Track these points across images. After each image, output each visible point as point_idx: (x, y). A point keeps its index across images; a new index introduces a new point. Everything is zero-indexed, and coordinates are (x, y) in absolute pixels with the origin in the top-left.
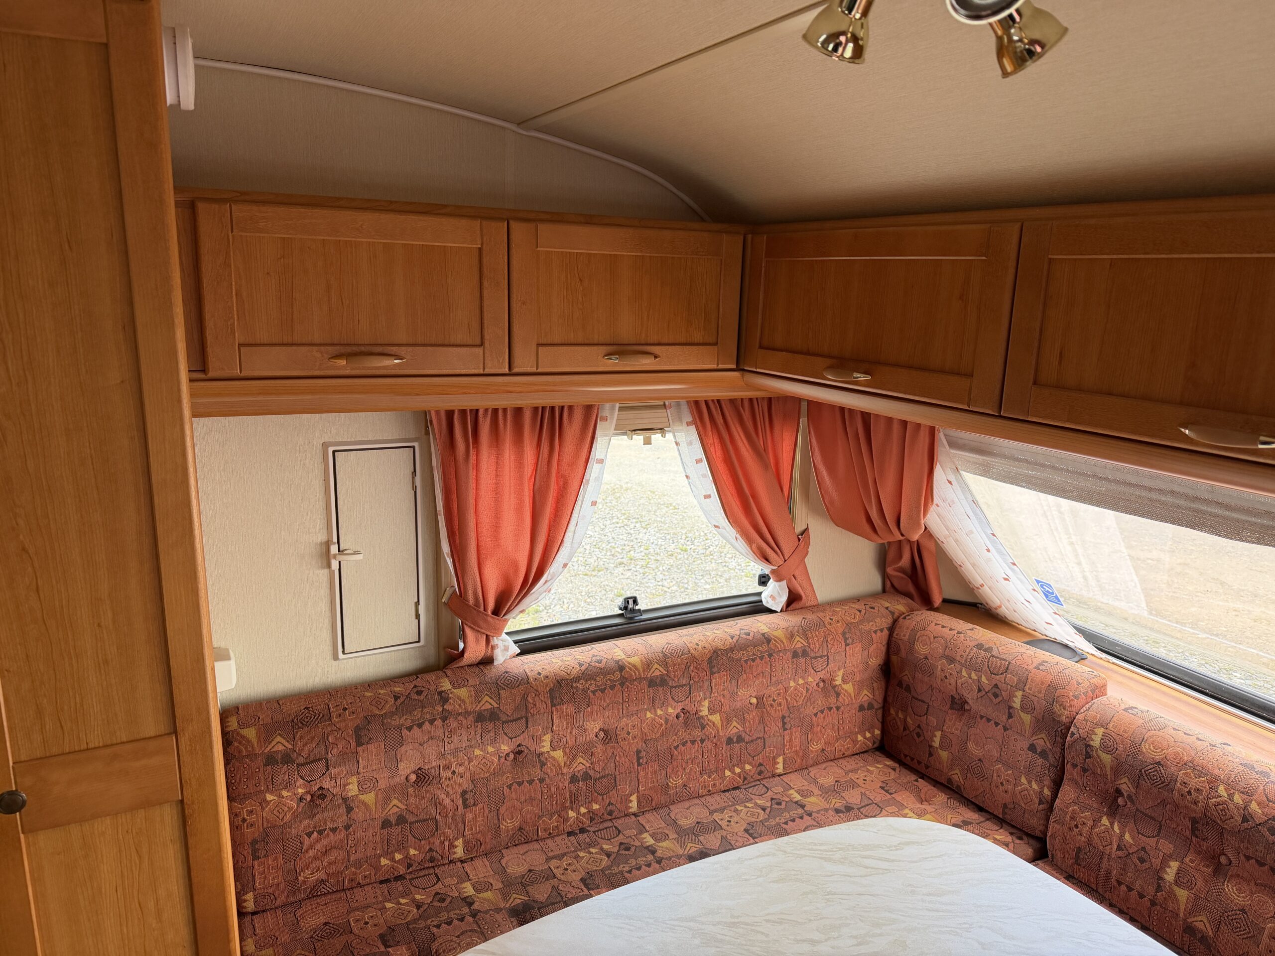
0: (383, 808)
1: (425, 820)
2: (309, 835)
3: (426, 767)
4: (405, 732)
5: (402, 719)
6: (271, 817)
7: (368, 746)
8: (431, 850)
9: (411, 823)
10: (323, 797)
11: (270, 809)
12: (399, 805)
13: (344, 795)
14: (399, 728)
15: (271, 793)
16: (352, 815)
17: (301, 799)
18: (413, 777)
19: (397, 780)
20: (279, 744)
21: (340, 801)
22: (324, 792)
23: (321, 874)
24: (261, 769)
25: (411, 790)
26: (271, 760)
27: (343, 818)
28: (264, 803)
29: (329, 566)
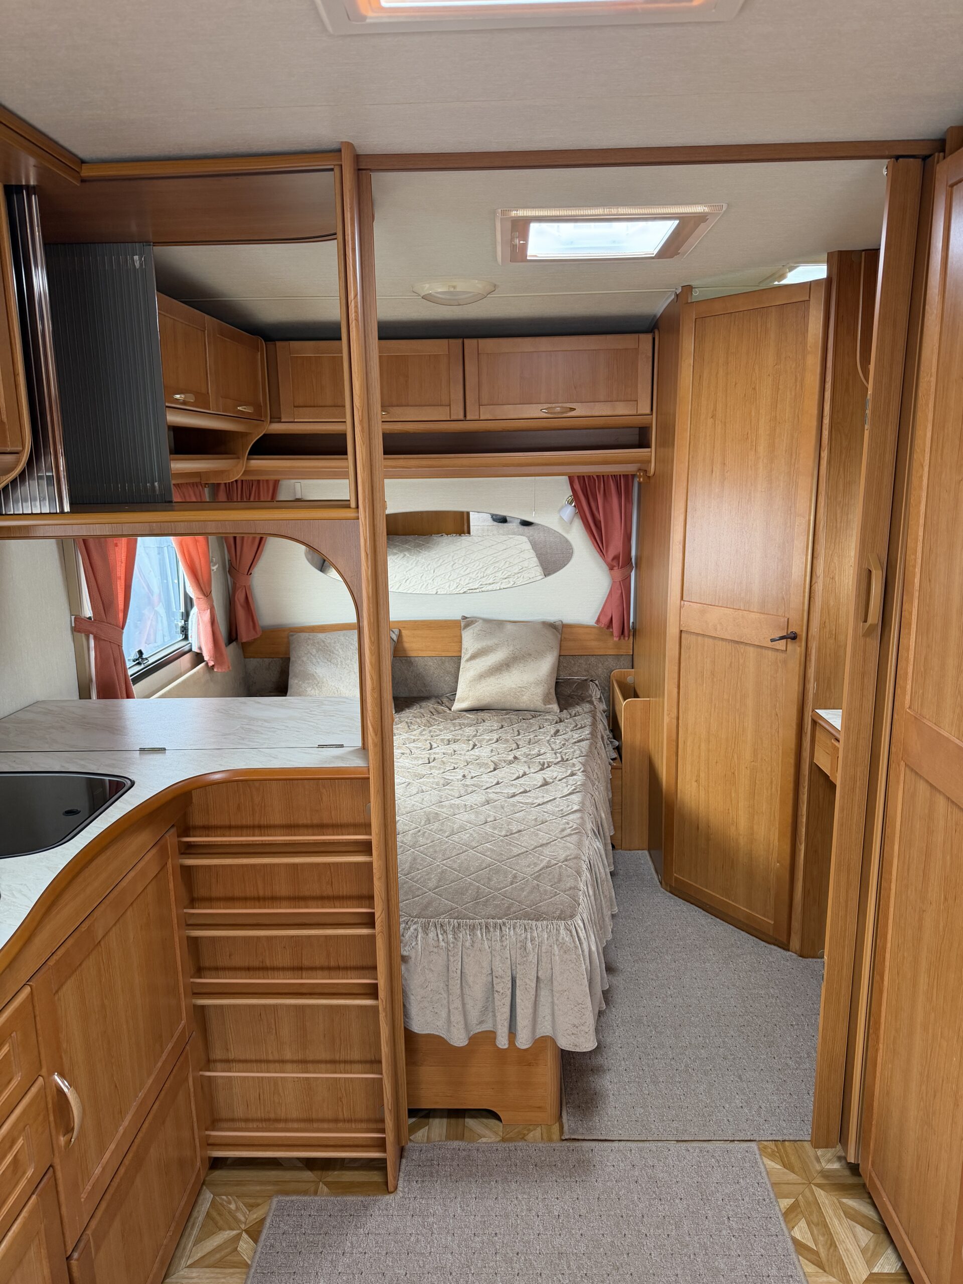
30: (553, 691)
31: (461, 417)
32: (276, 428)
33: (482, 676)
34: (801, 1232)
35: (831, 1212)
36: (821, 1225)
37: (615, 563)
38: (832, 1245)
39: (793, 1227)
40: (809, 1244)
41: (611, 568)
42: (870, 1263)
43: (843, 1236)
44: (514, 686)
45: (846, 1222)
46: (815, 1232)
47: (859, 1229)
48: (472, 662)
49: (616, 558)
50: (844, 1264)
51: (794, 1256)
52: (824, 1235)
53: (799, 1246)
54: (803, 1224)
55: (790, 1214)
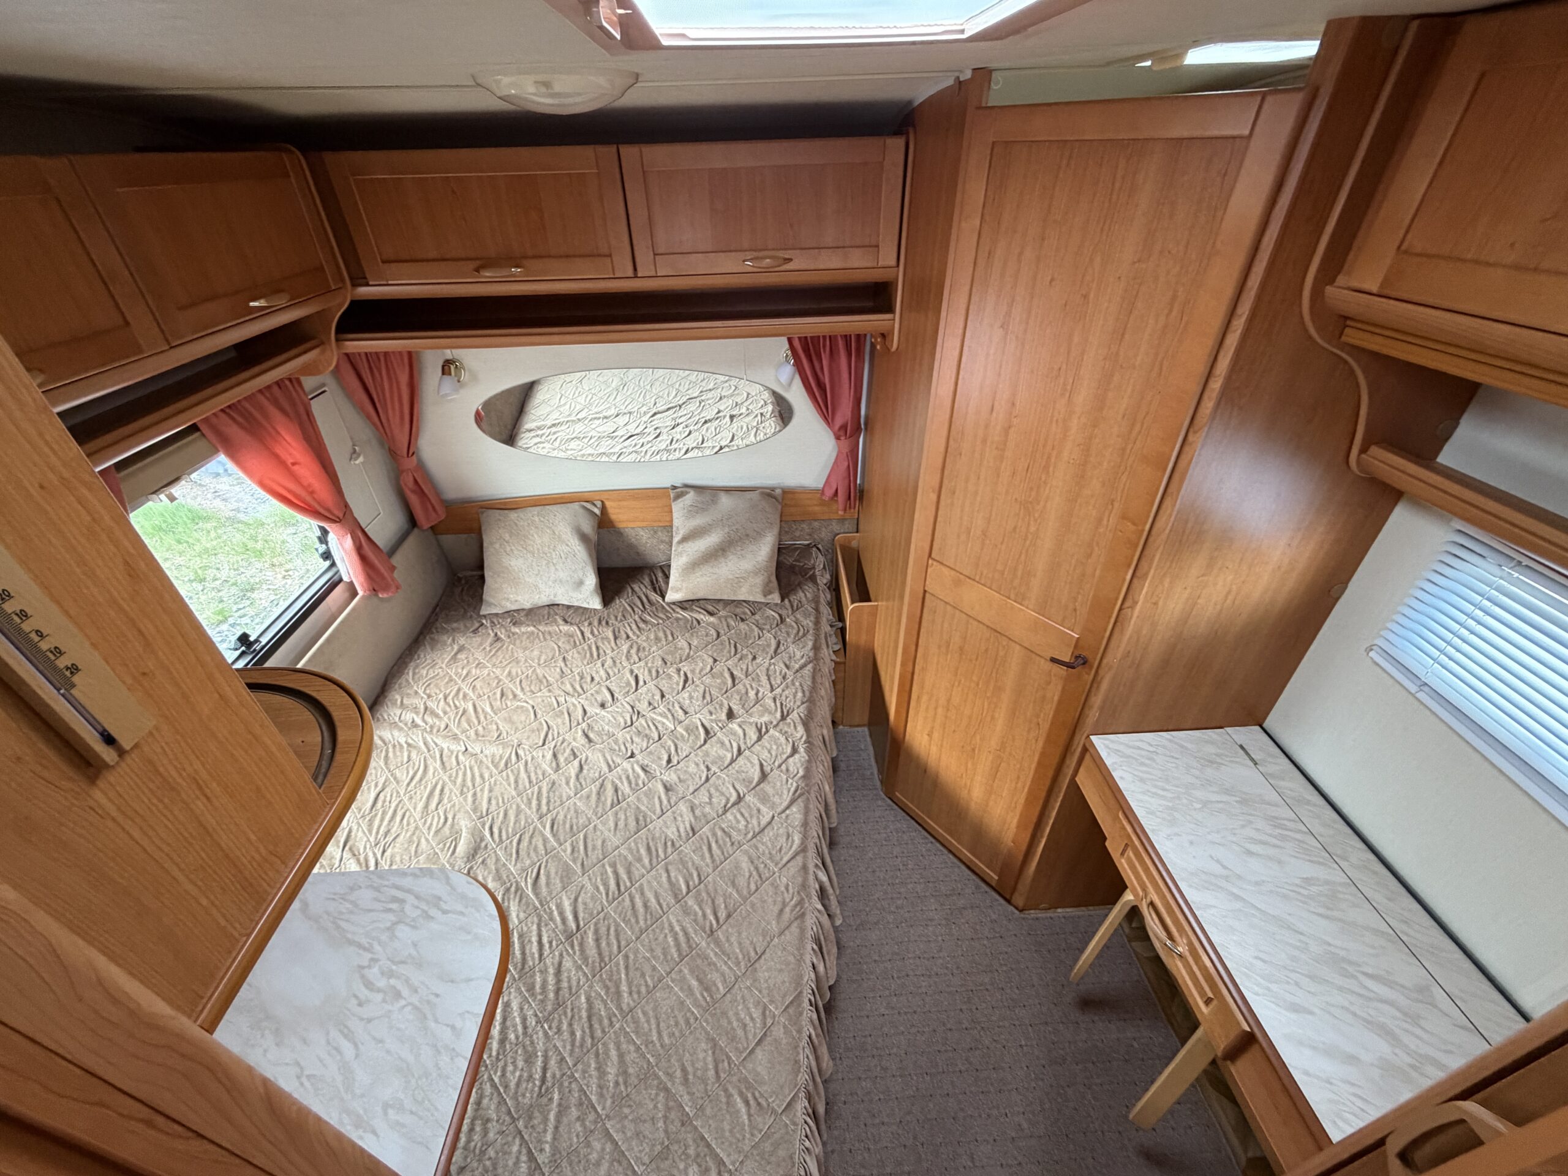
30: (774, 578)
31: (630, 273)
32: (365, 292)
33: (694, 565)
37: (842, 433)
41: (838, 438)
44: (731, 577)
48: (685, 544)
49: (844, 427)
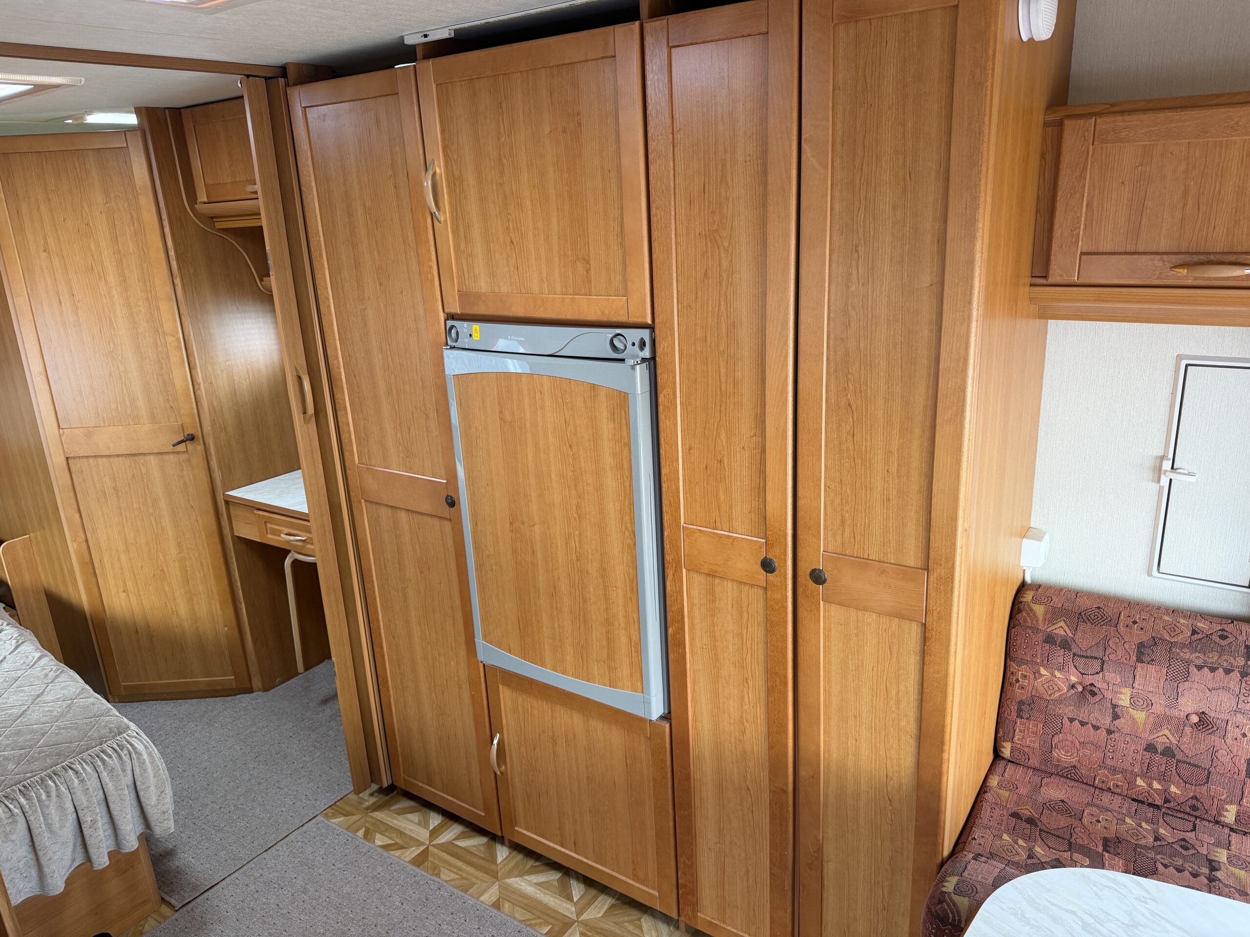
0: (1151, 732)
1: (1195, 766)
2: (1071, 720)
3: (1212, 714)
4: (1193, 669)
5: (1193, 655)
6: (1040, 688)
7: (1149, 665)
8: (1195, 798)
9: (1179, 761)
10: (1093, 694)
11: (1042, 681)
12: (1170, 737)
13: (1114, 702)
14: (1188, 662)
15: (1046, 668)
16: (1117, 722)
17: (1073, 686)
18: (1195, 719)
19: (1176, 713)
20: (1061, 629)
21: (1109, 705)
22: (1096, 690)
23: (1074, 760)
24: (1041, 643)
25: (1188, 730)
26: (1050, 639)
27: (1106, 721)
28: (1037, 674)
29: (1159, 481)
34: (380, 840)
35: (389, 819)
36: (387, 829)
38: (401, 833)
39: (374, 842)
40: (389, 843)
42: (426, 827)
43: (404, 825)
45: (400, 817)
46: (387, 834)
47: (409, 816)
50: (414, 838)
51: (386, 854)
52: (393, 833)
53: (385, 847)
54: (378, 836)
55: (368, 836)
